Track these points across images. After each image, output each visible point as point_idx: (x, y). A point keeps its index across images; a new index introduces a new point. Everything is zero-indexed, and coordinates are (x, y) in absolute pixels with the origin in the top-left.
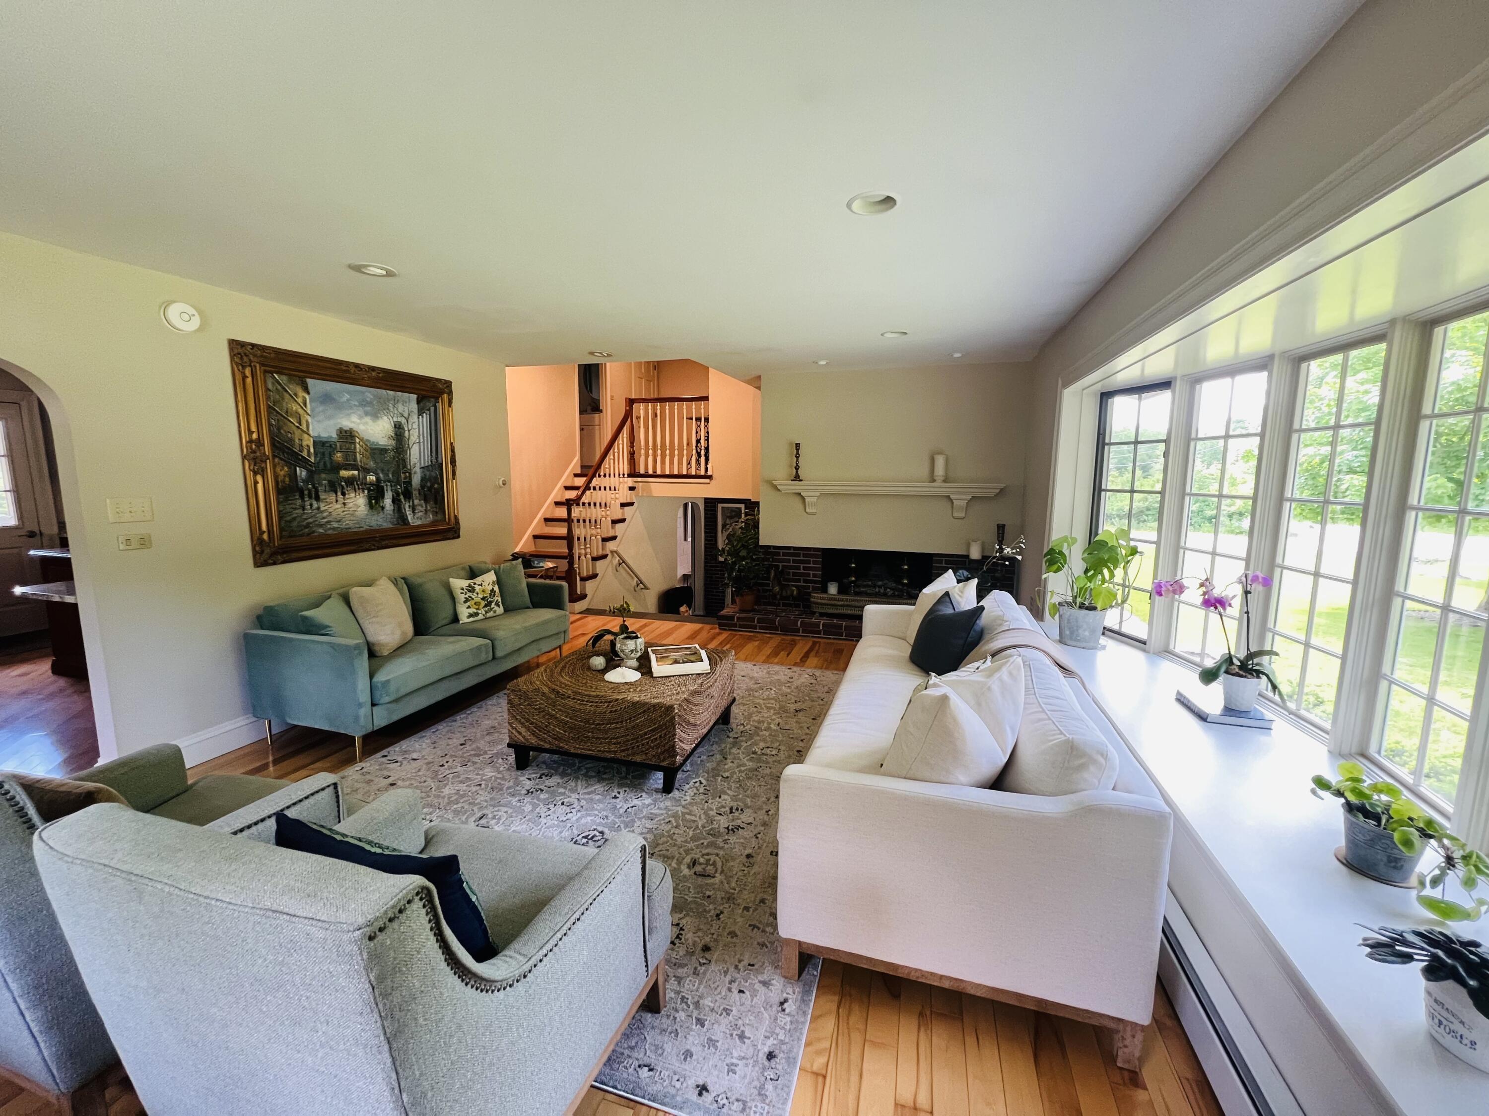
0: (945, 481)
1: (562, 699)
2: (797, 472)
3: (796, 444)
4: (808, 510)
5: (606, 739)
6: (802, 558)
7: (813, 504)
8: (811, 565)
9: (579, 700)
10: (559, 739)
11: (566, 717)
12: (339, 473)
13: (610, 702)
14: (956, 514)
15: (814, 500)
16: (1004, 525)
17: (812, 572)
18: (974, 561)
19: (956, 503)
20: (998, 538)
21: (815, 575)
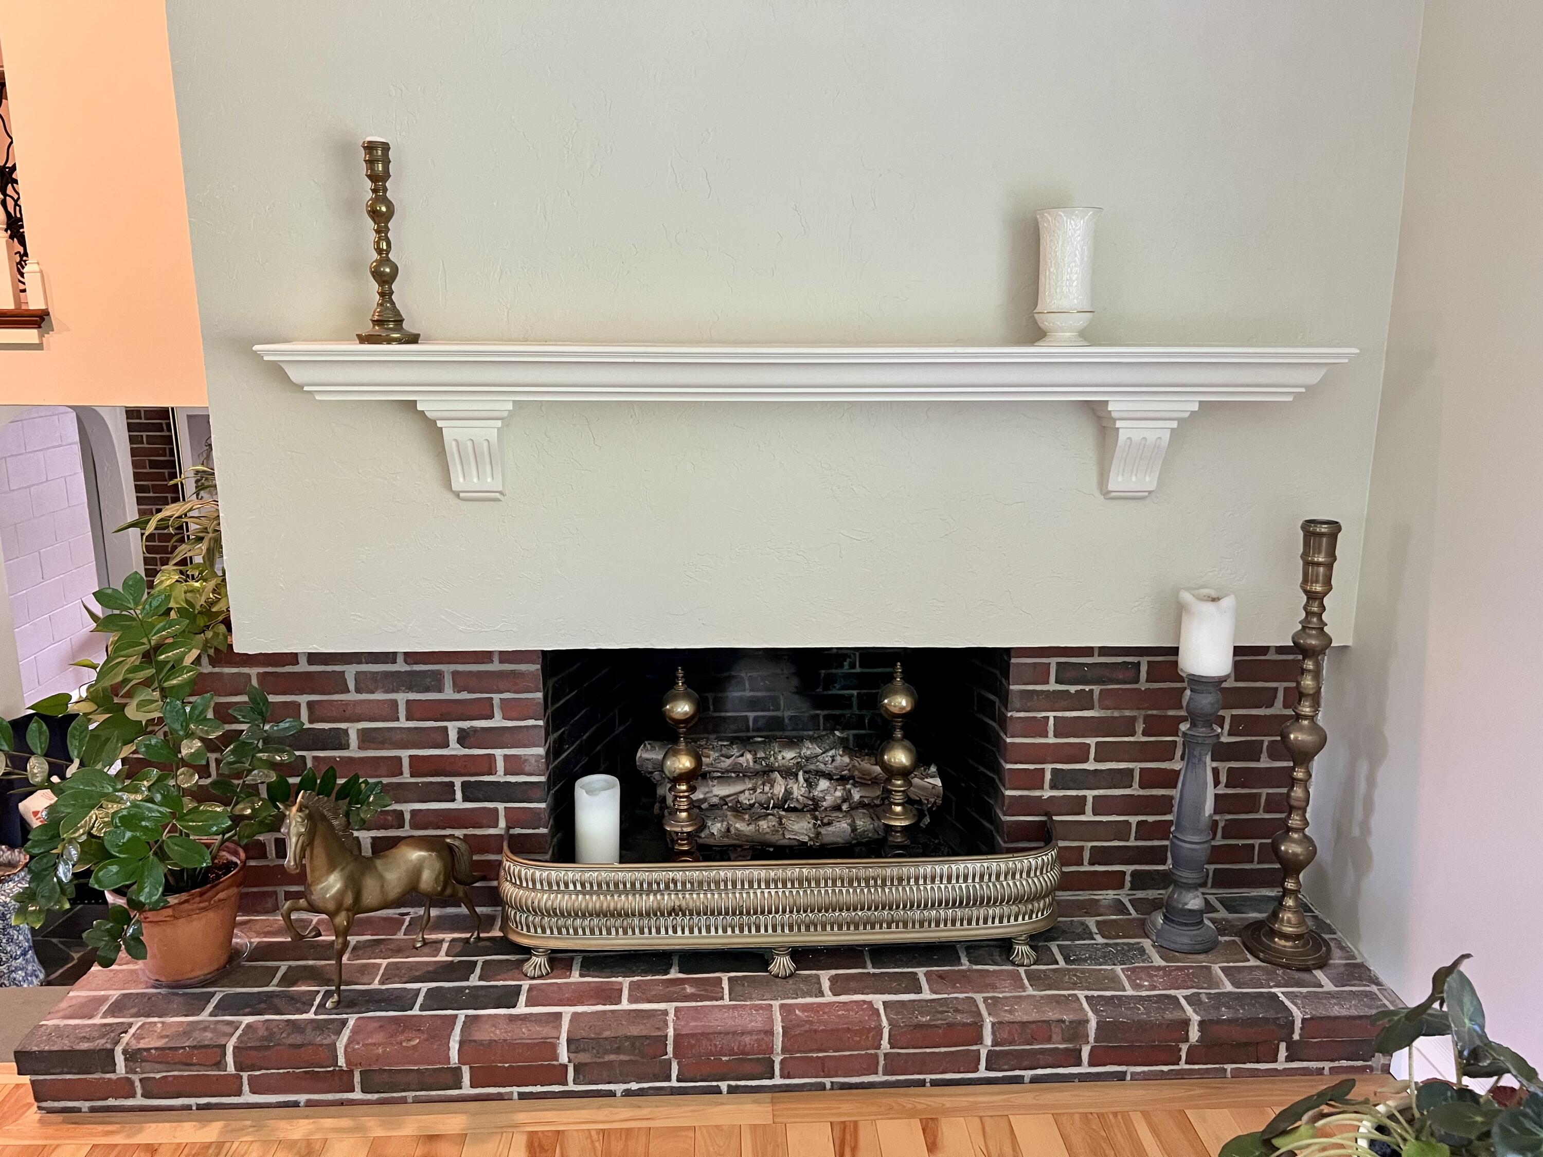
0: (1087, 336)
2: (387, 295)
3: (370, 147)
4: (458, 482)
6: (449, 694)
7: (484, 458)
8: (497, 722)
14: (1118, 482)
15: (489, 432)
16: (1335, 527)
17: (499, 753)
18: (1197, 682)
19: (1126, 431)
20: (1305, 580)
21: (514, 765)
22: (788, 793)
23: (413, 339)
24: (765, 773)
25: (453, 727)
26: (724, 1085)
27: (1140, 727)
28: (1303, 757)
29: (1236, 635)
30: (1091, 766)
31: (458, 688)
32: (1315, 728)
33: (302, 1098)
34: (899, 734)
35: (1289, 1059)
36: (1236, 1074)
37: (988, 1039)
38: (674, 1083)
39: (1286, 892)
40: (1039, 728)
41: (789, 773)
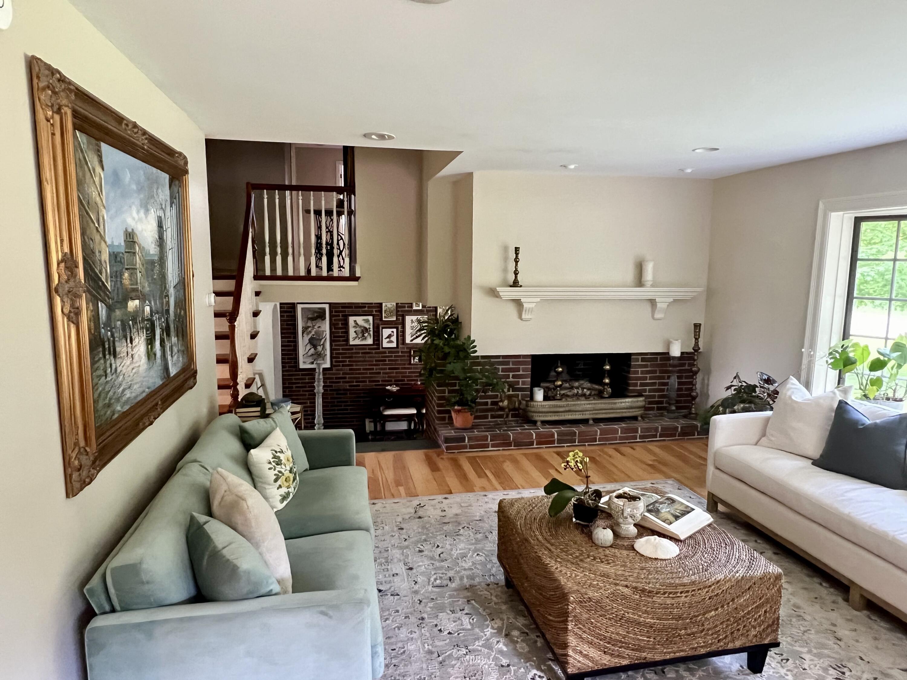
0: (652, 286)
1: (649, 596)
2: (516, 277)
3: (516, 248)
4: (524, 316)
5: (702, 632)
6: (511, 366)
7: (531, 310)
8: (521, 373)
9: (670, 593)
10: (640, 649)
11: (653, 618)
12: (126, 307)
13: (710, 586)
14: (657, 316)
15: (532, 305)
16: (700, 324)
17: (520, 380)
18: (674, 358)
19: (659, 305)
20: (695, 336)
21: (524, 383)
22: (578, 392)
23: (521, 286)
24: (572, 388)
25: (511, 374)
26: (587, 444)
27: (658, 372)
28: (696, 373)
29: (681, 349)
30: (648, 381)
31: (513, 365)
32: (697, 367)
33: (501, 448)
34: (606, 375)
35: (698, 435)
36: (688, 439)
37: (639, 432)
38: (577, 444)
39: (693, 404)
40: (637, 372)
41: (577, 388)
